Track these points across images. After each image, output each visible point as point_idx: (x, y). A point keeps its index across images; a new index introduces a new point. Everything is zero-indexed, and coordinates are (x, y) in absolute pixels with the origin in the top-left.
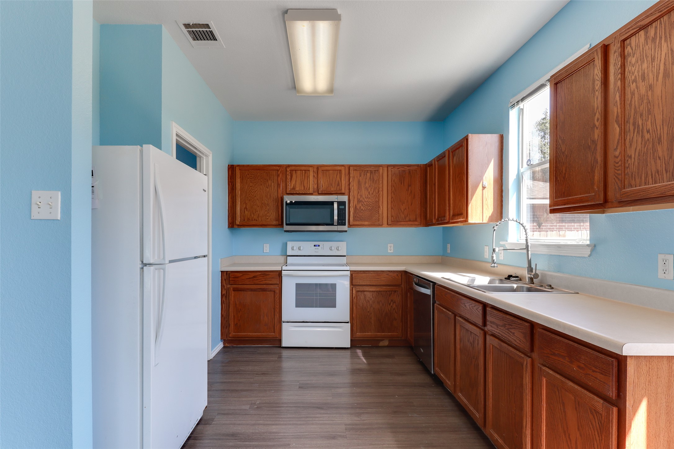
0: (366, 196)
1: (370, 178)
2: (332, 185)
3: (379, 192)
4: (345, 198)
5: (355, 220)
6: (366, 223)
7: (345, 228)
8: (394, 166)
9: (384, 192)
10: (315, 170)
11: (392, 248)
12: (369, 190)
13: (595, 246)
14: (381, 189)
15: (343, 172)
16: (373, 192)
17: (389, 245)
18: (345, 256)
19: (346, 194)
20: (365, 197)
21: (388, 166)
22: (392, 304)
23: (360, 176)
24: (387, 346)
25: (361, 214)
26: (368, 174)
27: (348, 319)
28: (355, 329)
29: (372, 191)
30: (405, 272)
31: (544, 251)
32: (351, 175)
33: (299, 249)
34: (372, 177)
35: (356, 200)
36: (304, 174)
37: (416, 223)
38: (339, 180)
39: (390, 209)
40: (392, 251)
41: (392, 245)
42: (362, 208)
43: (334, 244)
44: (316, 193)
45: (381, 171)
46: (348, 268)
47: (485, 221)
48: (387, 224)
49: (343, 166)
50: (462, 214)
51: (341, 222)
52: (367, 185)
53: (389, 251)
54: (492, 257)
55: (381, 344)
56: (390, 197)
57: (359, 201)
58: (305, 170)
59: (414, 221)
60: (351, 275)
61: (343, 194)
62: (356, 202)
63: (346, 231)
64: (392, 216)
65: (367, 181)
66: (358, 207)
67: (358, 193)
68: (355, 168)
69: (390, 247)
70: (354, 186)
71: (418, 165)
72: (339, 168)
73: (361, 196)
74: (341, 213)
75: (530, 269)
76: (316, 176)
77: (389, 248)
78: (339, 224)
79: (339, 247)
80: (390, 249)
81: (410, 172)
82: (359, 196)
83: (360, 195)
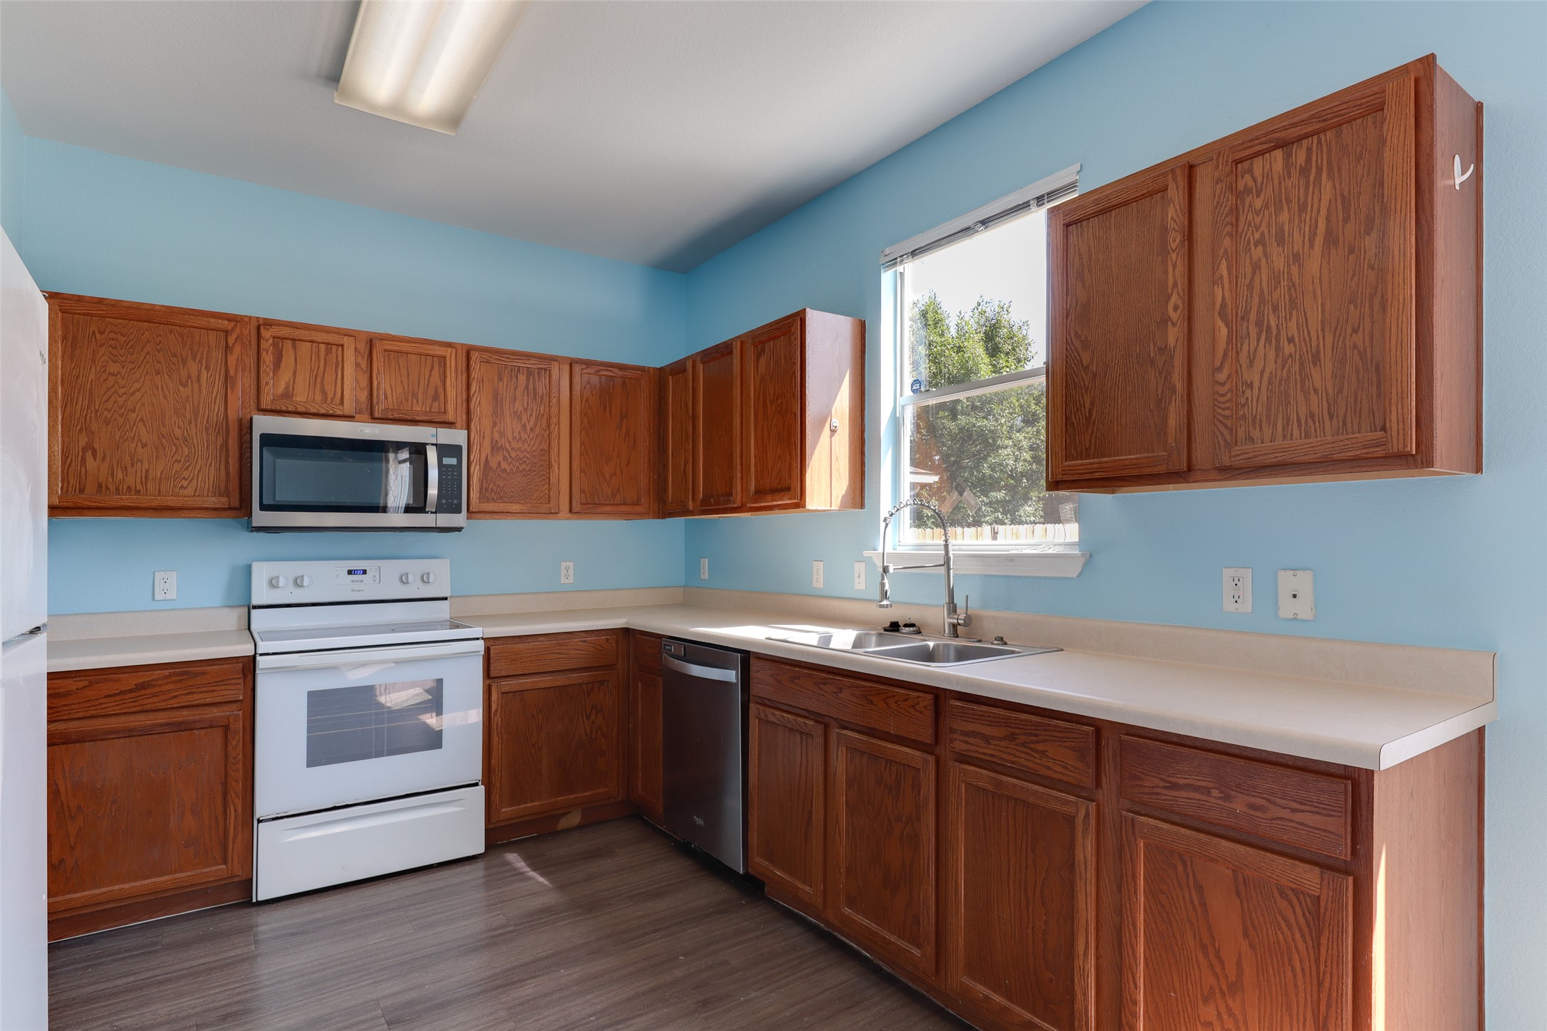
0: (516, 434)
1: (527, 388)
2: (415, 395)
3: (549, 425)
4: (457, 437)
5: (483, 498)
6: (516, 507)
7: (458, 519)
8: (588, 363)
9: (562, 426)
10: (363, 346)
11: (571, 572)
12: (524, 420)
13: (1091, 556)
14: (554, 420)
15: (451, 363)
16: (535, 426)
17: (564, 565)
18: (446, 599)
19: (459, 424)
20: (514, 438)
21: (572, 363)
22: (593, 717)
23: (500, 379)
24: (579, 828)
25: (501, 484)
26: (522, 378)
27: (477, 775)
28: (496, 798)
29: (532, 421)
30: (627, 632)
31: (975, 569)
32: (474, 375)
33: (298, 583)
34: (531, 386)
35: (487, 443)
36: (322, 353)
37: (638, 509)
38: (440, 384)
39: (576, 474)
40: (571, 580)
41: (571, 564)
42: (504, 465)
43: (414, 567)
44: (366, 416)
45: (555, 372)
46: (477, 631)
47: (835, 507)
48: (570, 511)
49: (449, 345)
50: (789, 489)
51: (449, 503)
52: (518, 406)
53: (563, 580)
54: (883, 585)
55: (564, 824)
56: (576, 443)
57: (495, 447)
58: (328, 344)
59: (633, 504)
60: (487, 650)
61: (450, 424)
62: (487, 450)
63: (459, 529)
64: (582, 491)
65: (519, 393)
66: (493, 464)
67: (495, 424)
68: (486, 356)
69: (567, 569)
70: (481, 404)
71: (642, 369)
72: (439, 351)
73: (502, 434)
74: (449, 478)
75: (953, 608)
76: (364, 364)
77: (563, 572)
78: (440, 509)
79: (428, 573)
80: (567, 575)
81: (624, 383)
82: (496, 436)
83: (499, 432)
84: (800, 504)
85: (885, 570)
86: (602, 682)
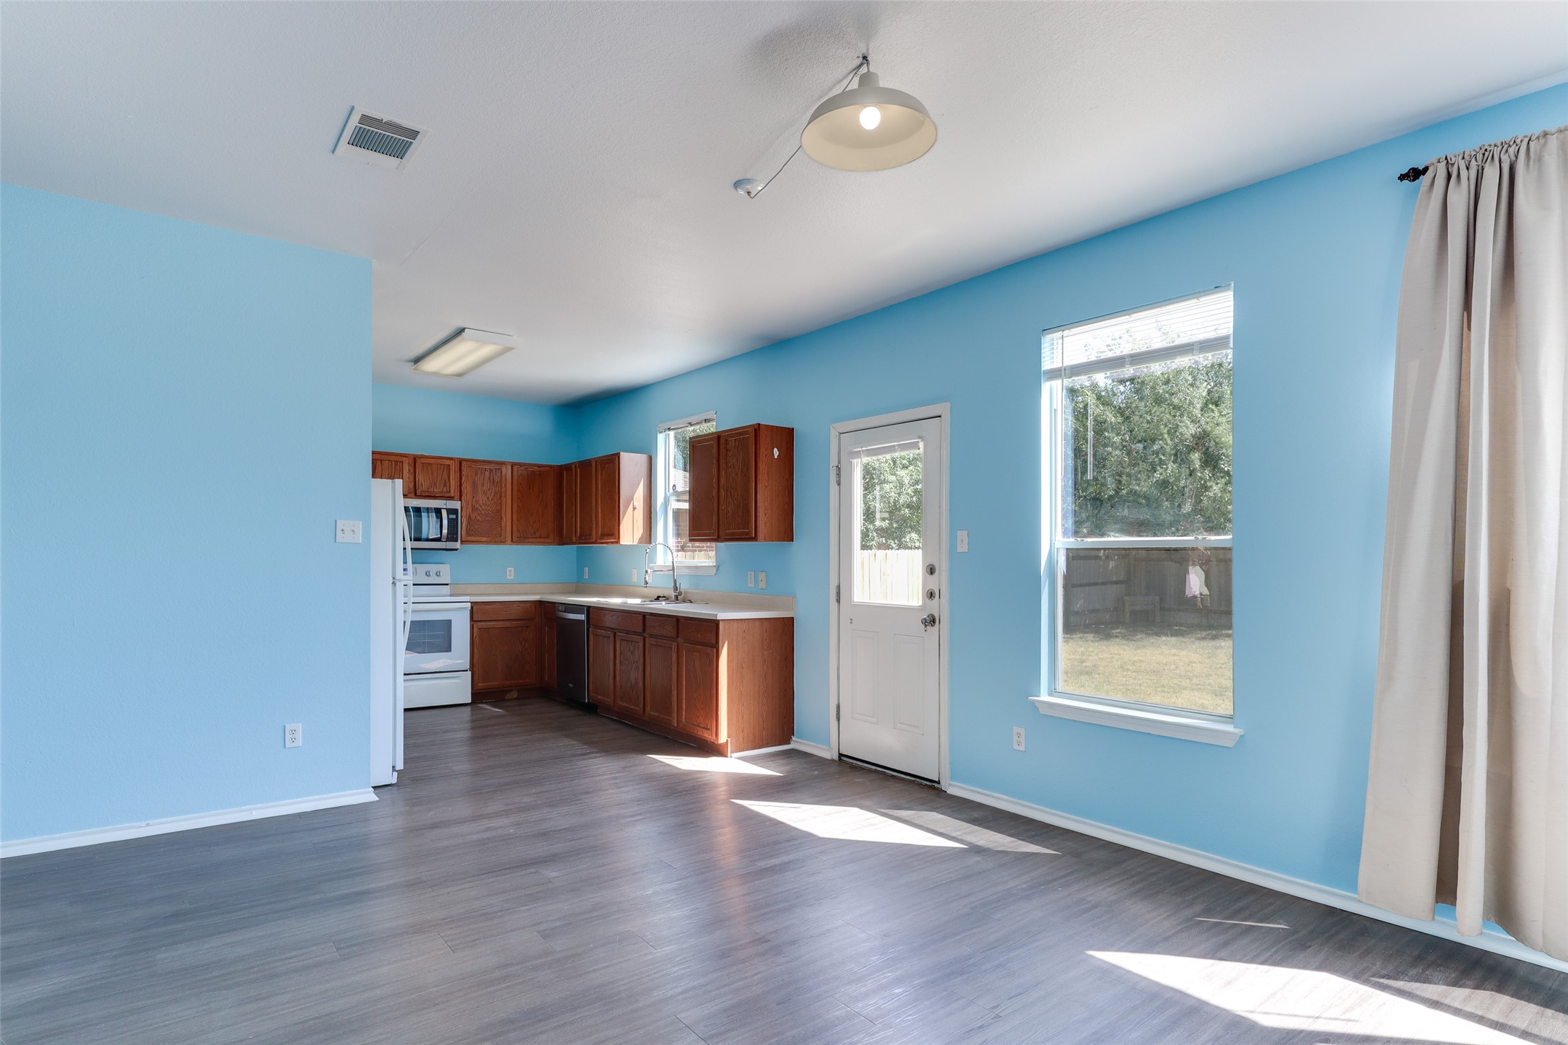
0: (484, 502)
1: (490, 478)
2: (435, 484)
3: (501, 497)
4: (456, 505)
5: (468, 534)
6: (484, 539)
7: (458, 545)
8: (521, 465)
9: (507, 497)
10: (411, 461)
11: (512, 573)
12: (488, 495)
13: (719, 567)
14: (504, 495)
15: (453, 468)
16: (494, 497)
17: (508, 569)
18: (447, 584)
19: (457, 498)
20: (483, 504)
21: (513, 465)
22: (523, 644)
23: (476, 475)
24: (517, 699)
25: (477, 527)
26: (487, 473)
27: (468, 667)
28: (476, 678)
29: (492, 494)
30: (540, 603)
31: (687, 573)
32: (464, 473)
34: (491, 478)
35: (470, 506)
36: (394, 466)
37: (547, 540)
38: (447, 478)
39: (515, 522)
40: (512, 577)
41: (512, 569)
42: (478, 518)
43: (433, 568)
44: (413, 495)
45: (504, 470)
46: (467, 598)
47: (635, 543)
48: (512, 541)
49: (452, 459)
50: (614, 535)
51: (452, 537)
52: (485, 488)
53: (508, 577)
54: (645, 578)
55: (509, 696)
56: (515, 506)
57: (474, 509)
58: (396, 461)
59: (545, 538)
60: (472, 607)
61: (451, 498)
62: (470, 510)
63: (456, 550)
64: (518, 531)
65: (486, 482)
66: (473, 518)
67: (474, 497)
68: (469, 463)
69: (510, 571)
70: (467, 488)
71: (550, 466)
72: (447, 462)
73: (477, 502)
74: (453, 524)
75: (676, 589)
76: (412, 470)
77: (508, 573)
78: (448, 539)
79: (440, 571)
80: (510, 575)
81: (540, 474)
82: (474, 503)
83: (476, 501)
84: (618, 542)
85: (646, 572)
86: (528, 627)
